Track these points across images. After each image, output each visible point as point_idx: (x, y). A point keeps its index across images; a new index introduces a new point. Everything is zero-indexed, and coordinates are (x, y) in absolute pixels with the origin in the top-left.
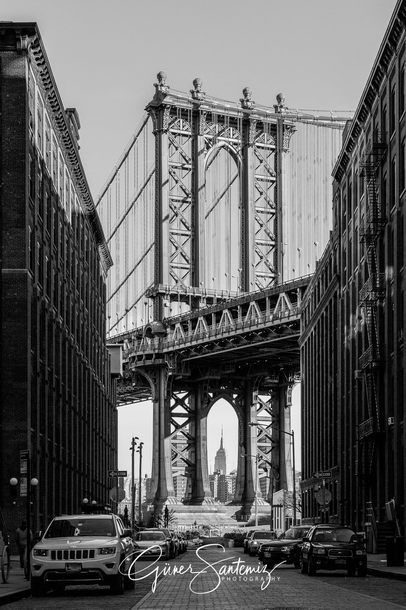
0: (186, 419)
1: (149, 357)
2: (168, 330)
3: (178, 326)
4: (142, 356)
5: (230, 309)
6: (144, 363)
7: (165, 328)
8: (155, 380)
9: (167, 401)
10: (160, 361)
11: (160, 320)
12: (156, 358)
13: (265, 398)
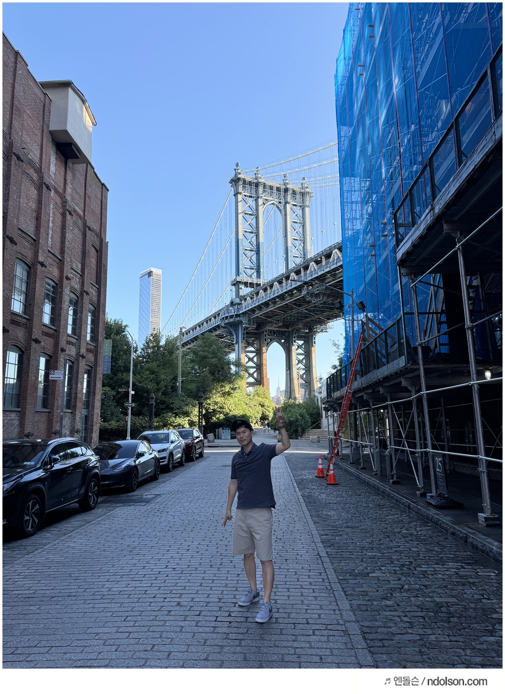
0: (255, 354)
1: (232, 317)
2: (243, 302)
3: (248, 298)
5: (278, 281)
6: (229, 320)
7: (241, 301)
8: (236, 331)
9: (243, 343)
10: (238, 319)
11: (238, 297)
12: (236, 317)
13: (301, 342)
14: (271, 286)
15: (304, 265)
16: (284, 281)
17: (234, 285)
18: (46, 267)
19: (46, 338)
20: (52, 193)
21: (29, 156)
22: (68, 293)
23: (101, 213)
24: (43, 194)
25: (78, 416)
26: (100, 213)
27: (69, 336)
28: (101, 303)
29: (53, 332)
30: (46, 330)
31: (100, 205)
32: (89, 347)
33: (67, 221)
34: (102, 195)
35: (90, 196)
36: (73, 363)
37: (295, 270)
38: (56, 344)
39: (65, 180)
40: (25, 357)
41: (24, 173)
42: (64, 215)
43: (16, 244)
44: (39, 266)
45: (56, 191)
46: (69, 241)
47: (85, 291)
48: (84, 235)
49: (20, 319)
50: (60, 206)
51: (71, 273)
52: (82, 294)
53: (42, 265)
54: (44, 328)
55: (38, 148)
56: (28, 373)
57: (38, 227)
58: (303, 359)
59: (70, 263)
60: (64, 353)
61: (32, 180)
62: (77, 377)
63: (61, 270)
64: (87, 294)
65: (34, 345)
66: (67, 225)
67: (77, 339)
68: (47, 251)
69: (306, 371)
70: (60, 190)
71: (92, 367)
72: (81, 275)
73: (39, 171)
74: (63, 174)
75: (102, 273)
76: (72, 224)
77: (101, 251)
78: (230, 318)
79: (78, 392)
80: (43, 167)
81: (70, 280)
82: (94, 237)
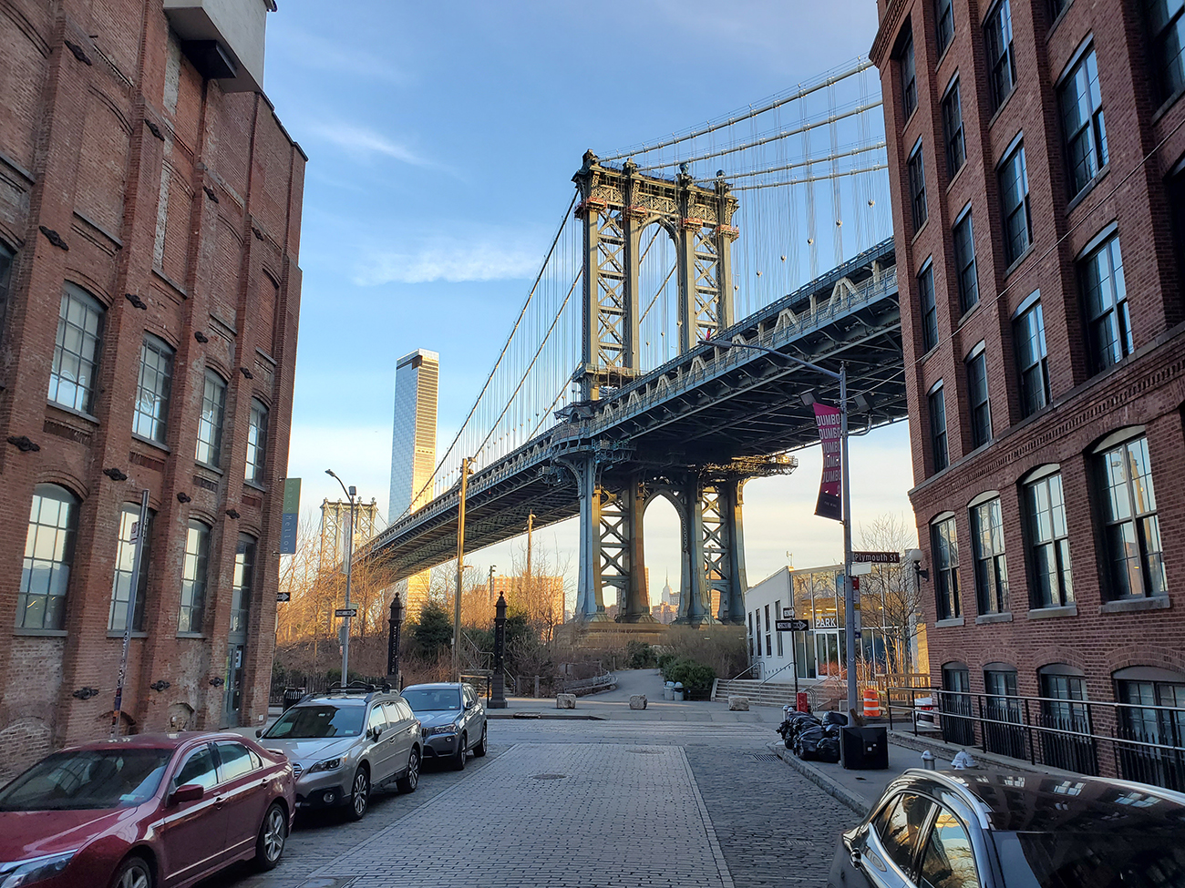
0: (619, 519)
1: (574, 443)
2: (597, 413)
3: (608, 407)
6: (568, 451)
7: (593, 411)
8: (582, 472)
10: (586, 448)
11: (587, 405)
12: (582, 444)
15: (720, 341)
17: (579, 380)
18: (144, 308)
19: (142, 468)
20: (167, 147)
21: (110, 57)
22: (200, 369)
23: (289, 205)
24: (143, 145)
25: (219, 648)
26: (286, 206)
27: (199, 466)
28: (281, 398)
29: (162, 456)
30: (145, 451)
31: (285, 189)
32: (250, 493)
33: (203, 213)
34: (292, 168)
35: (263, 166)
36: (210, 527)
37: (700, 352)
38: (168, 484)
39: (202, 123)
40: (85, 510)
41: (93, 91)
42: (195, 197)
43: (66, 249)
44: (127, 305)
45: (177, 142)
46: (205, 257)
47: (242, 369)
48: (246, 246)
49: (74, 422)
50: (188, 178)
51: (211, 327)
52: (234, 375)
53: (136, 302)
54: (139, 446)
55: (134, 43)
56: (91, 547)
57: (127, 219)
58: (717, 530)
59: (207, 306)
60: (186, 503)
61: (115, 111)
62: (219, 559)
63: (185, 319)
64: (248, 375)
65: (107, 482)
66: (203, 221)
67: (221, 476)
68: (148, 273)
70: (189, 145)
71: (256, 539)
72: (235, 335)
73: (135, 93)
74: (197, 109)
75: (286, 332)
76: (215, 220)
77: (284, 284)
78: (571, 446)
79: (220, 595)
80: (145, 85)
81: (206, 341)
82: (268, 254)
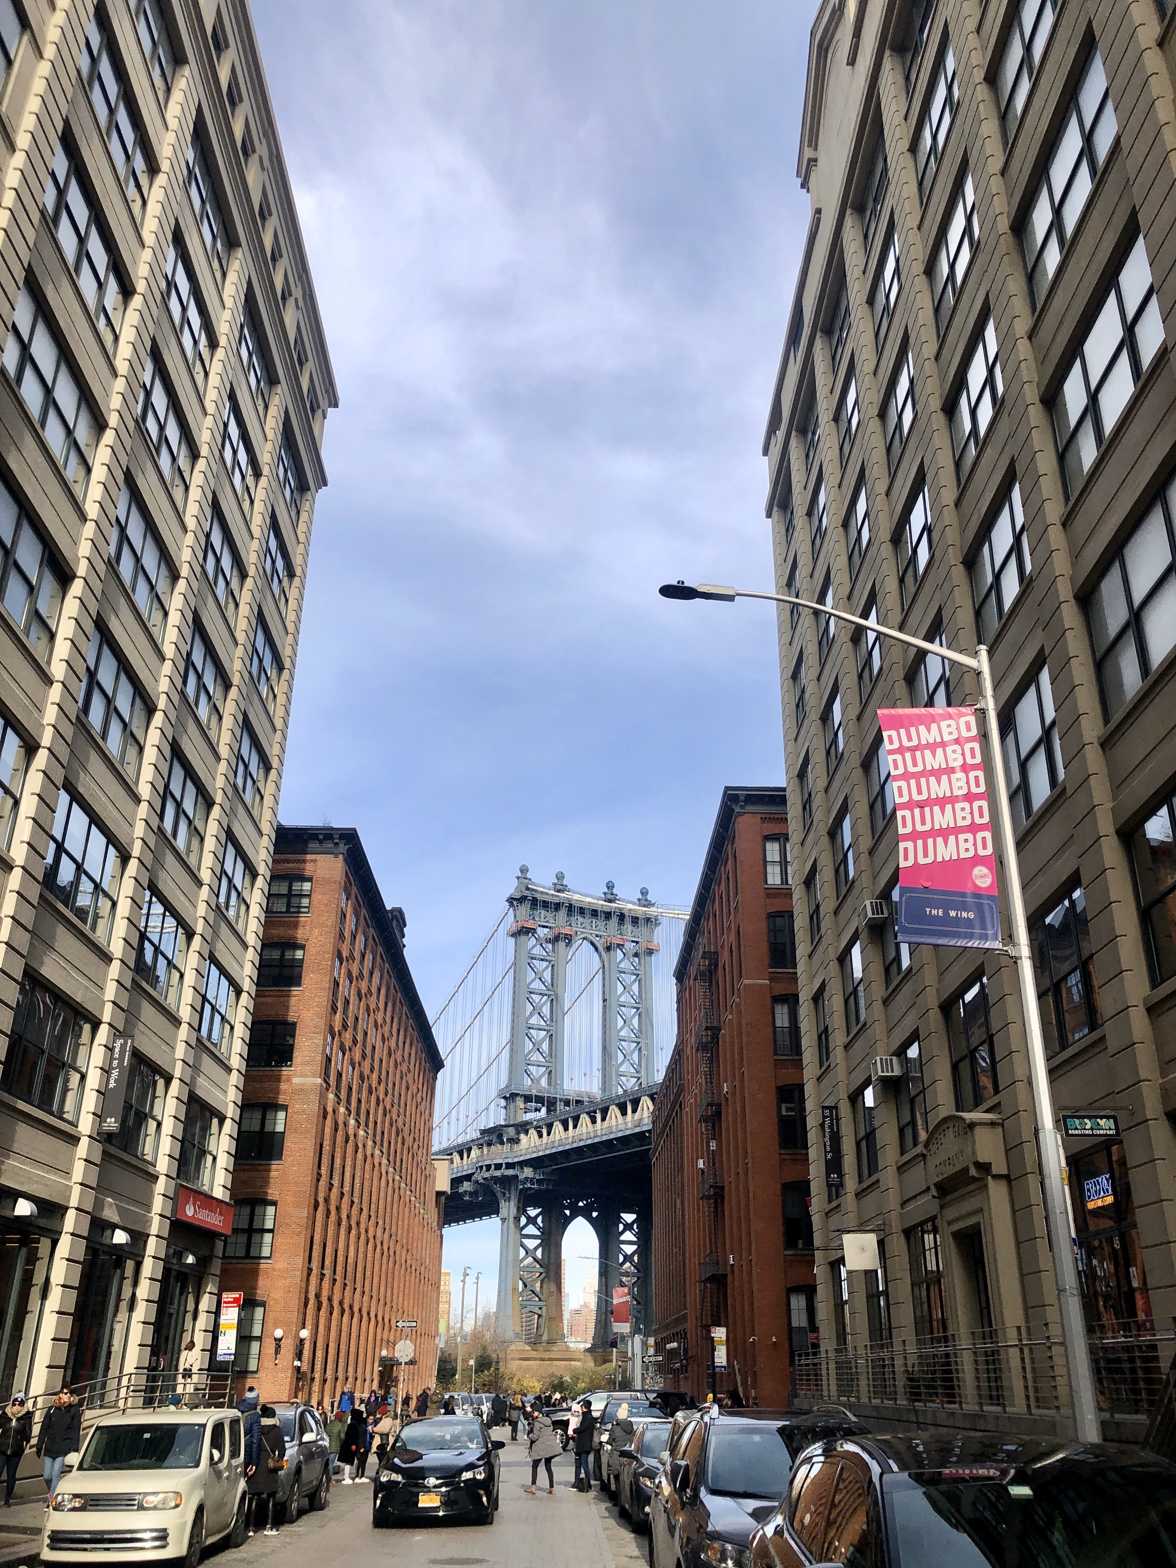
0: (539, 1241)
1: (498, 1167)
2: (522, 1135)
4: (490, 1165)
5: (588, 1113)
7: (518, 1133)
8: (504, 1194)
9: (517, 1219)
10: (511, 1172)
12: (507, 1168)
13: (629, 1217)
14: (576, 1119)
15: (631, 1097)
16: (599, 1116)
17: (505, 1098)
37: (617, 1102)
58: (633, 1254)
69: (638, 1278)
78: (496, 1169)
